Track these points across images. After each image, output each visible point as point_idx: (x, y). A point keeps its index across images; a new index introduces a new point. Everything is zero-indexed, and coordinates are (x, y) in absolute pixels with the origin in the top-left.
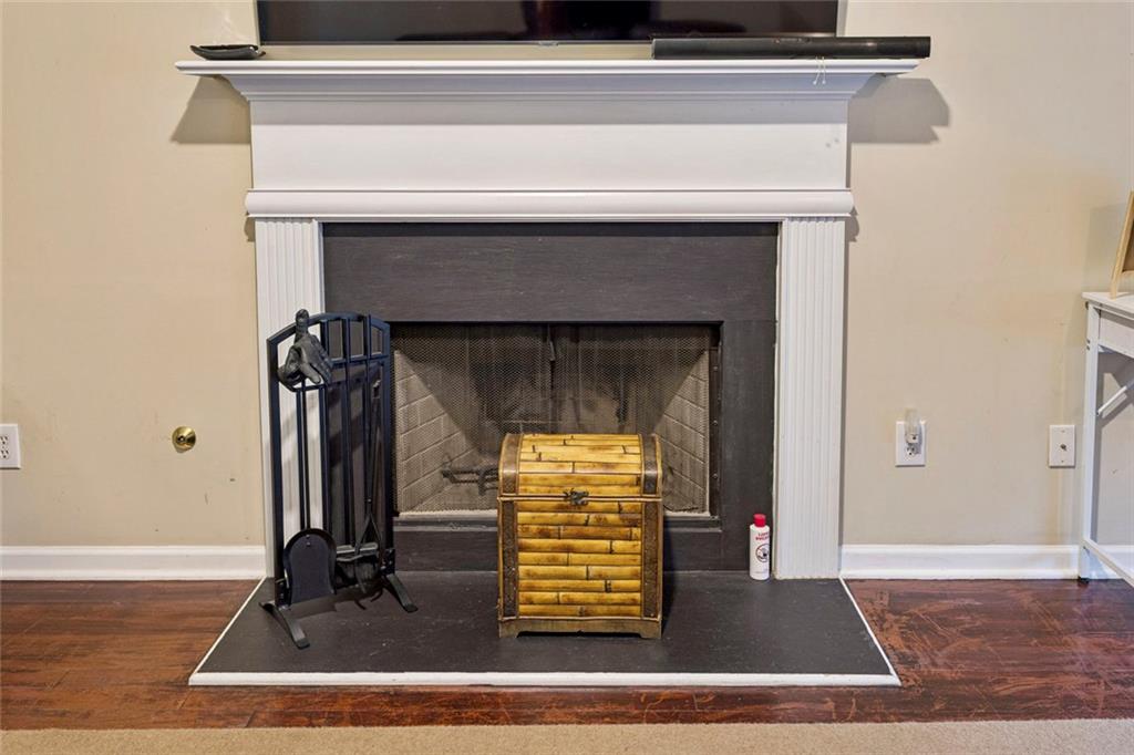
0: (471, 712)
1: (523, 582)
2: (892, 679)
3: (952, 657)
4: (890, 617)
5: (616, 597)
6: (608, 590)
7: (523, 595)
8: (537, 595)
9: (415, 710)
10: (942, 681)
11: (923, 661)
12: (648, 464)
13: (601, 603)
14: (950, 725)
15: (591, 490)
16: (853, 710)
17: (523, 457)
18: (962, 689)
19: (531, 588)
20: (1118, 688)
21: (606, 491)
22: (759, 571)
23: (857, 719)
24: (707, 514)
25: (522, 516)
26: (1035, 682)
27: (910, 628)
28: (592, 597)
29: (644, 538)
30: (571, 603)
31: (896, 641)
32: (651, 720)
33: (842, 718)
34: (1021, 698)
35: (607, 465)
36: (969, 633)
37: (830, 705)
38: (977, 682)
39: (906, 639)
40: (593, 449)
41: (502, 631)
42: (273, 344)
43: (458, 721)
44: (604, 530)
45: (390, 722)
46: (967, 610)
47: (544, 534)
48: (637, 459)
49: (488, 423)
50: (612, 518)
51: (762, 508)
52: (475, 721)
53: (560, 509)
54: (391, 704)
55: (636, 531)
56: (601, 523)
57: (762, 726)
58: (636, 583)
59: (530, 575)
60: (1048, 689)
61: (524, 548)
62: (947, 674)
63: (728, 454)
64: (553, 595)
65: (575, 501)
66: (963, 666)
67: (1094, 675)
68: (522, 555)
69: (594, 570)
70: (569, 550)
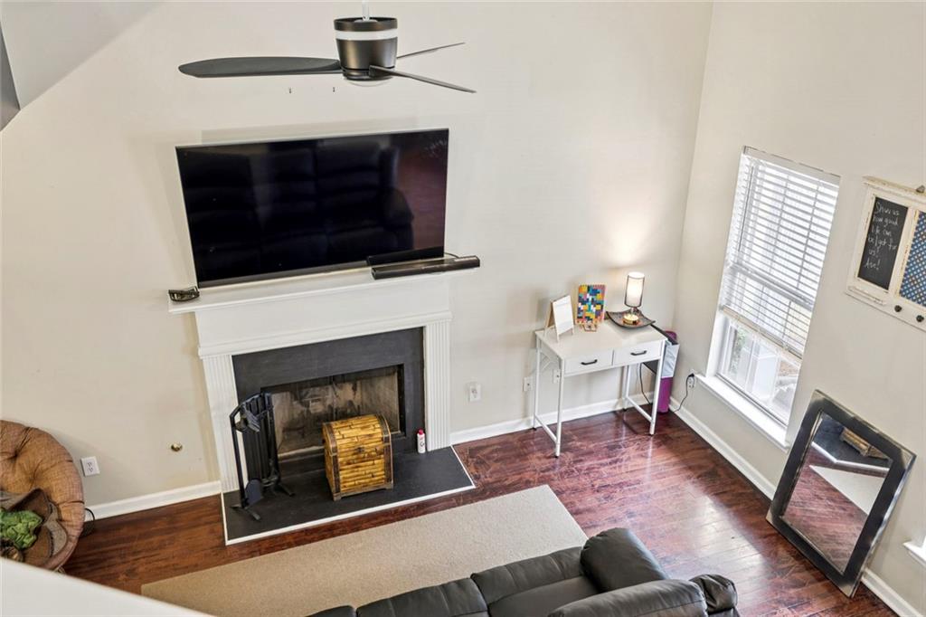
0: (338, 531)
1: (342, 481)
2: (473, 487)
3: (491, 473)
4: (470, 460)
5: (376, 478)
6: (373, 476)
7: (342, 485)
8: (347, 484)
9: (316, 535)
10: (488, 483)
11: (482, 476)
12: (386, 432)
13: (371, 481)
14: (492, 499)
15: (365, 446)
16: (462, 501)
17: (337, 437)
18: (495, 485)
19: (345, 482)
20: (542, 474)
21: (370, 445)
22: (422, 450)
23: (464, 504)
24: (399, 432)
25: (340, 460)
26: (519, 477)
27: (477, 463)
28: (367, 480)
29: (384, 458)
30: (360, 484)
31: (473, 470)
32: (398, 520)
33: (459, 505)
34: (514, 484)
35: (370, 435)
36: (497, 461)
37: (454, 501)
38: (499, 481)
39: (476, 468)
40: (362, 428)
41: (335, 499)
42: (232, 419)
43: (333, 536)
44: (371, 458)
45: (310, 542)
46: (496, 451)
47: (349, 464)
48: (379, 430)
49: (295, 403)
50: (373, 453)
51: (422, 427)
52: (339, 535)
53: (354, 454)
54: (306, 534)
55: (382, 456)
56: (369, 456)
57: (434, 514)
58: (383, 473)
59: (344, 478)
60: (521, 479)
61: (341, 470)
62: (490, 480)
63: (408, 411)
64: (353, 483)
65: (360, 450)
66: (495, 476)
67: (535, 470)
68: (341, 472)
69: (367, 472)
70: (357, 467)
